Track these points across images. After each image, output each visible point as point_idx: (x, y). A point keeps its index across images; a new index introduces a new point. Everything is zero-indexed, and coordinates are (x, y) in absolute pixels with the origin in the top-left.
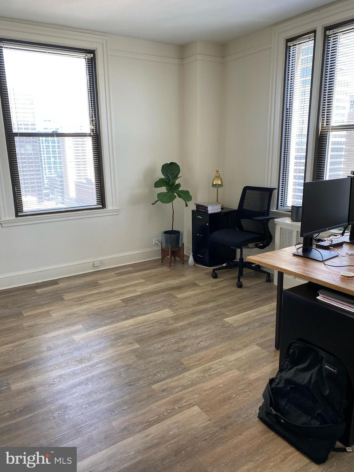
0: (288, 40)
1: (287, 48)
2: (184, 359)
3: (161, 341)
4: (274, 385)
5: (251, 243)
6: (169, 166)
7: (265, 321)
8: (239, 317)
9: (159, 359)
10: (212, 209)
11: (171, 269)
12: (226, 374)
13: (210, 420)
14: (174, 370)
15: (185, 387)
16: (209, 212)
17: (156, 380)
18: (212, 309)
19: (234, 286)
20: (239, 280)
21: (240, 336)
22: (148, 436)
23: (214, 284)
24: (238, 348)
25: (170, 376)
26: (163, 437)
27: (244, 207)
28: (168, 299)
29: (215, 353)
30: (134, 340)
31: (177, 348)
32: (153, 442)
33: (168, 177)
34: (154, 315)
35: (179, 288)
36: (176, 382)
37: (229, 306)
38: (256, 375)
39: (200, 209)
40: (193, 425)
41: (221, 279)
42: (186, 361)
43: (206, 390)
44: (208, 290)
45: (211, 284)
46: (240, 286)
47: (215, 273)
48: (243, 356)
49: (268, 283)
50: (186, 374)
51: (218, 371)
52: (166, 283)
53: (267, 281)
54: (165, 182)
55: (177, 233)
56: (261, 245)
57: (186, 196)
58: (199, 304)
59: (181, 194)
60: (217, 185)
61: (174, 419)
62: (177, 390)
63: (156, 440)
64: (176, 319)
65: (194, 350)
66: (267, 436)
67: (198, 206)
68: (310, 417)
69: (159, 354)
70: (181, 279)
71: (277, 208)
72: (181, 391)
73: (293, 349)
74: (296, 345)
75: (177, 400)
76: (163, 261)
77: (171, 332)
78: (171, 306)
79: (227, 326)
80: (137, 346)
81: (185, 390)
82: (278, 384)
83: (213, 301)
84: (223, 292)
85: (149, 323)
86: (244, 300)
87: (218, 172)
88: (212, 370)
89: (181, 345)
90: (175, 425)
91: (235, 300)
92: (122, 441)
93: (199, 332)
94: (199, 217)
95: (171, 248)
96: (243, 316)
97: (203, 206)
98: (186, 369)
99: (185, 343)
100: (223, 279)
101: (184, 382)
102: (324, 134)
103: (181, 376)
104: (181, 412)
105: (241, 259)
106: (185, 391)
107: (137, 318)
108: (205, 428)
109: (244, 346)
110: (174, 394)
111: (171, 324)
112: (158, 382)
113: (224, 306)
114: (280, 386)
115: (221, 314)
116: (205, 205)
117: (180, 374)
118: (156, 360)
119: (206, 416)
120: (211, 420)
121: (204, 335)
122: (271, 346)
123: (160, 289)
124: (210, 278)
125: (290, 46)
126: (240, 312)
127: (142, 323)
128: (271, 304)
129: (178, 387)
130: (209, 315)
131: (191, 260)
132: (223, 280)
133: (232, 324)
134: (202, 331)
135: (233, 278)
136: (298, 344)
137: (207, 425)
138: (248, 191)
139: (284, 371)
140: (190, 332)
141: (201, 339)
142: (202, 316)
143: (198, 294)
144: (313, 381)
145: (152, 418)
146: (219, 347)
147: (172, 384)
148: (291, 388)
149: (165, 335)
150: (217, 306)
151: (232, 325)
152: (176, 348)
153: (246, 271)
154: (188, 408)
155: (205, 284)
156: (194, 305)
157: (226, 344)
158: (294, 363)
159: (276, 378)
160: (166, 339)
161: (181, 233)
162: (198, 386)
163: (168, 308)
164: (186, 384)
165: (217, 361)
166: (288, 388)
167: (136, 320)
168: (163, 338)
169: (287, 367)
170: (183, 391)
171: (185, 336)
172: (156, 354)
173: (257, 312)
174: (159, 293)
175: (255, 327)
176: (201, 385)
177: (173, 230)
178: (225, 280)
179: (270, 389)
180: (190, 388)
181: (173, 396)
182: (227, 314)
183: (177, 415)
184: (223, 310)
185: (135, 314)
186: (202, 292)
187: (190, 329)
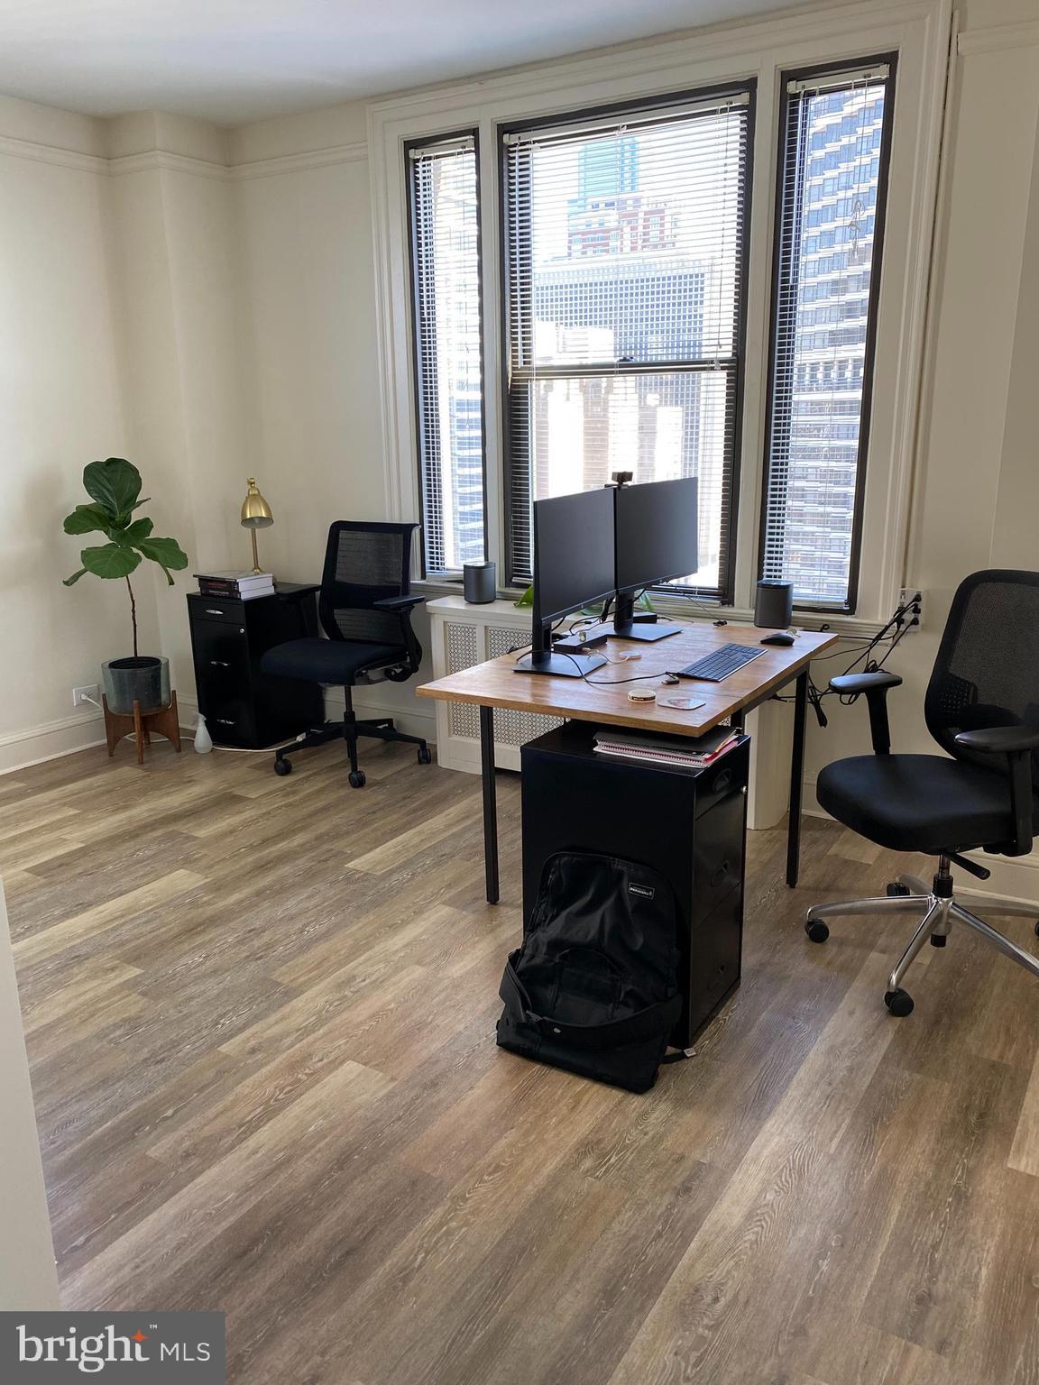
0: (410, 145)
1: (410, 165)
2: (278, 972)
3: (199, 947)
4: (522, 964)
5: (373, 668)
6: (106, 471)
7: (447, 850)
8: (382, 853)
9: (212, 987)
10: (251, 588)
11: (146, 770)
12: (394, 979)
13: (393, 1079)
14: (262, 1001)
15: (306, 1031)
16: (244, 596)
17: (225, 1034)
18: (304, 849)
19: (343, 786)
20: (354, 769)
21: (398, 892)
22: (257, 1152)
23: (289, 789)
24: (402, 920)
25: (257, 1018)
26: (295, 1143)
27: (338, 578)
28: (173, 846)
29: (352, 942)
30: (118, 959)
31: (249, 954)
32: (275, 1159)
33: (105, 502)
34: (148, 891)
35: (193, 813)
36: (277, 1027)
37: (347, 833)
38: (465, 966)
39: (214, 589)
40: (357, 1100)
41: (301, 776)
42: (283, 975)
43: (361, 1023)
44: (276, 806)
45: (281, 789)
46: (358, 782)
47: (285, 761)
48: (423, 933)
49: (424, 765)
50: (298, 1003)
51: (374, 978)
52: (152, 805)
53: (420, 762)
54: (98, 515)
55: (153, 663)
56: (398, 671)
57: (171, 555)
58: (266, 842)
59: (155, 549)
60: (257, 521)
61: (308, 1099)
62: (288, 1041)
63: (281, 1154)
64: (217, 888)
65: (294, 948)
66: (527, 1074)
67: (204, 581)
68: (611, 1005)
69: (205, 976)
70: (190, 792)
71: (424, 576)
72: (299, 1040)
73: (554, 873)
74: (562, 862)
75: (297, 1062)
76: (113, 751)
77: (213, 921)
78: (188, 862)
79: (359, 878)
80: (133, 972)
81: (308, 1036)
82: (533, 957)
83: (303, 829)
84: (320, 804)
85: (141, 912)
86: (378, 815)
87: (254, 483)
88: (358, 980)
89: (257, 943)
90: (314, 1113)
91: (358, 817)
92: (192, 1180)
93: (292, 904)
94: (213, 612)
95: (140, 707)
96: (390, 849)
97: (223, 581)
98: (291, 993)
99: (266, 937)
100: (309, 773)
101: (298, 1020)
102: (519, 386)
103: (286, 1009)
104: (317, 1082)
105: (350, 714)
106: (310, 1038)
107: (101, 908)
108: (389, 1096)
109: (414, 912)
110: (284, 1051)
111: (208, 903)
112: (231, 1037)
113: (336, 835)
114: (538, 961)
115: (335, 856)
116: (228, 576)
117: (281, 1006)
118: (204, 992)
119: (381, 1074)
120: (396, 1079)
121: (307, 910)
122: (476, 899)
123: (135, 825)
124: (273, 776)
125: (418, 160)
126: (377, 842)
127: (122, 916)
128: (447, 812)
129: (288, 1034)
130: (303, 863)
131: (202, 736)
132: (311, 775)
133: (370, 872)
134: (299, 903)
135: (332, 768)
136: (566, 859)
137: (390, 1092)
138: (343, 534)
139: (539, 928)
140: (267, 911)
141: (305, 921)
142: (285, 870)
143: (255, 821)
144: (607, 928)
145: (250, 1113)
146: (356, 928)
147: (269, 1033)
148: (561, 958)
149: (203, 931)
150: (318, 838)
151: (371, 874)
152: (246, 954)
153: (365, 743)
154: (331, 1072)
155: (262, 792)
156: (252, 848)
157: (371, 918)
158: (561, 903)
159: (524, 947)
160: (211, 940)
161: (163, 662)
162: (338, 1020)
163: (182, 868)
164: (307, 1023)
165: (362, 958)
166: (557, 960)
167: (101, 912)
168: (199, 940)
169: (546, 917)
170: (303, 1039)
171: (257, 924)
172: (198, 978)
173: (420, 833)
174: (137, 836)
175: (426, 867)
176: (344, 1015)
177: (138, 655)
178: (315, 774)
179: (515, 976)
180: (319, 1029)
181: (285, 1055)
182: (349, 852)
183: (311, 1092)
184: (338, 845)
185: (87, 898)
186: (264, 814)
187: (266, 904)
